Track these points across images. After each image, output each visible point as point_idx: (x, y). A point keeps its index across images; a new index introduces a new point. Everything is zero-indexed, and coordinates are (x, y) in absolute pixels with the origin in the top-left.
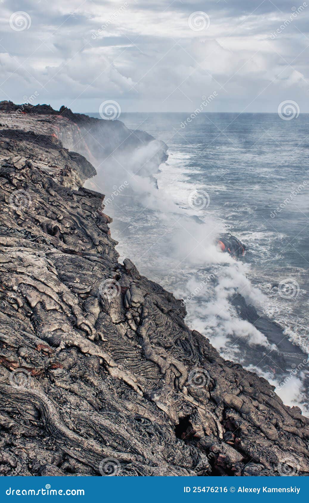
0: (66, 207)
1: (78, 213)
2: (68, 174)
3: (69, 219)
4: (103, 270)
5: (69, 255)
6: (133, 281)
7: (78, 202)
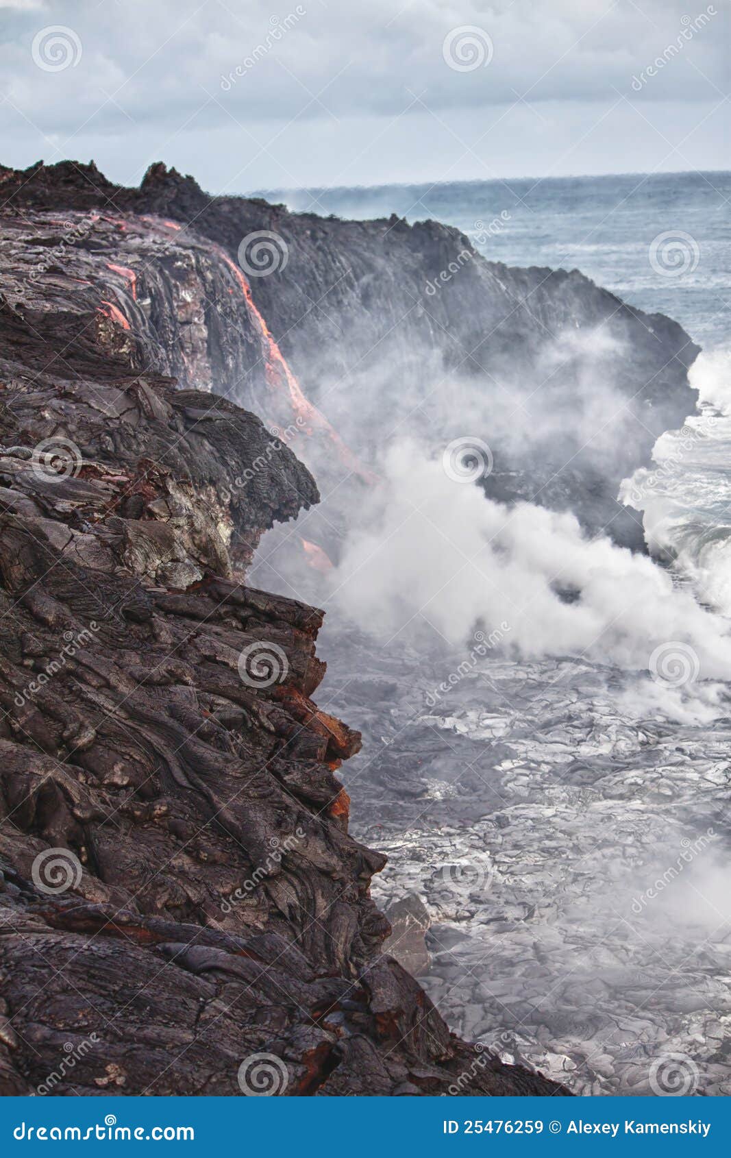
0: (113, 680)
1: (173, 712)
2: (154, 506)
3: (127, 741)
4: (254, 1020)
5: (85, 943)
6: (411, 1078)
7: (180, 653)
